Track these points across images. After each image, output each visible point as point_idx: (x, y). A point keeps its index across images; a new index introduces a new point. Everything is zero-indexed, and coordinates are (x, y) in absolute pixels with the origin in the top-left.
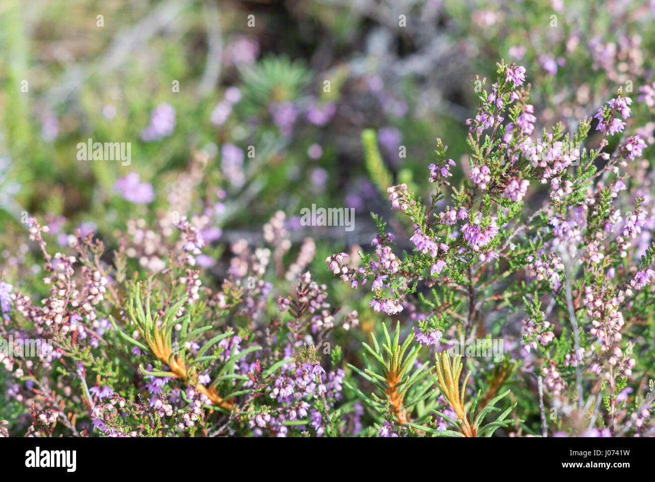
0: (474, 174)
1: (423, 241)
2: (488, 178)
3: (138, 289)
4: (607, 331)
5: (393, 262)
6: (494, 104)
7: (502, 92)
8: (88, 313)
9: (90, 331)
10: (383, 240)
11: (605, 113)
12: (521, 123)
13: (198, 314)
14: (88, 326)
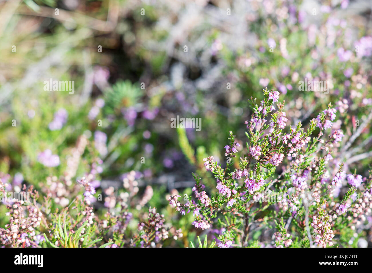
0: (253, 151)
1: (224, 188)
2: (260, 153)
3: (60, 218)
4: (325, 240)
5: (206, 200)
6: (262, 112)
7: (266, 105)
8: (31, 232)
9: (32, 242)
10: (198, 188)
11: (322, 117)
12: (280, 122)
13: (92, 232)
14: (30, 239)
